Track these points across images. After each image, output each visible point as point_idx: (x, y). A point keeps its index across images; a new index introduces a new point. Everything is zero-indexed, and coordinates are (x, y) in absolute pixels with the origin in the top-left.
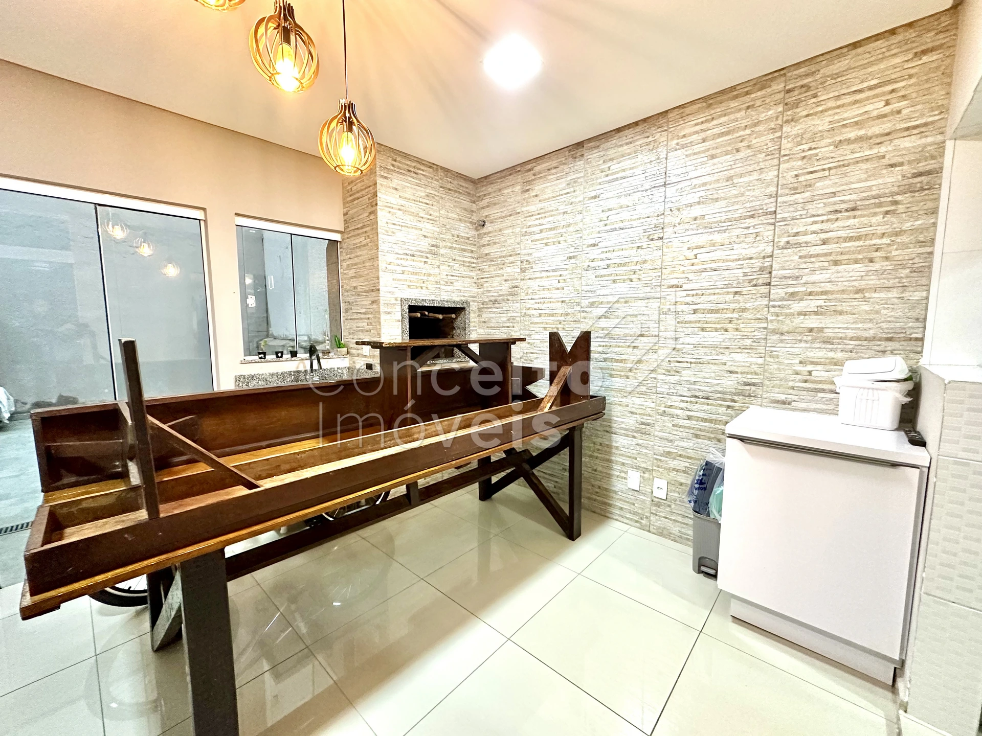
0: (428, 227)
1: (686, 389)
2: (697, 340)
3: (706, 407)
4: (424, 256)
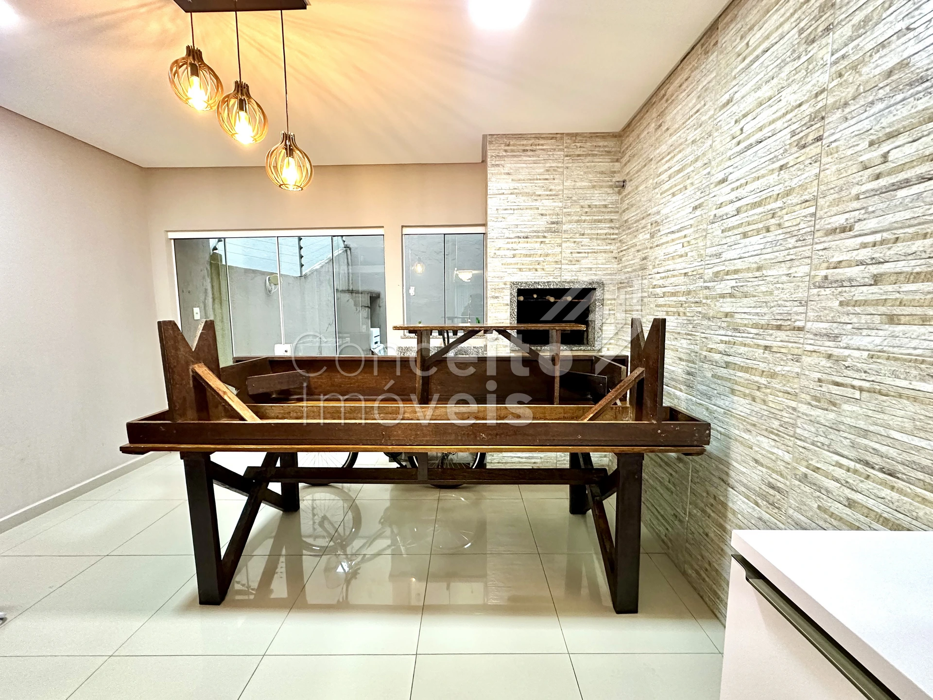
0: (548, 204)
1: (847, 442)
2: (878, 341)
3: (886, 492)
4: (541, 236)
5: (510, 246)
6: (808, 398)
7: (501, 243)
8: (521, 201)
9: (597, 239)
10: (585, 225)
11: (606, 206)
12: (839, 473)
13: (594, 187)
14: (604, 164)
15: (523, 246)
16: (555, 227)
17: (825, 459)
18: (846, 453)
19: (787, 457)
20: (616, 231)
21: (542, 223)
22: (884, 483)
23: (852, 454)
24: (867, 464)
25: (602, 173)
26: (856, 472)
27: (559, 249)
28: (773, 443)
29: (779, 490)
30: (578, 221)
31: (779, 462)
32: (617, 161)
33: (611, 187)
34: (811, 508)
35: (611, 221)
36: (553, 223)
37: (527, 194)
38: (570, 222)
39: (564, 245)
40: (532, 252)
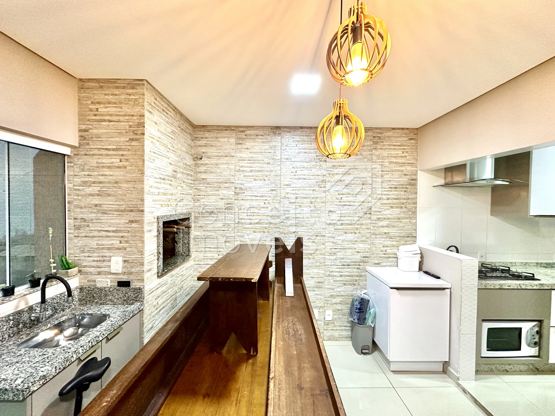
0: (172, 157)
1: (339, 262)
2: (343, 238)
3: (348, 270)
4: (169, 179)
5: (157, 185)
6: (328, 254)
7: (152, 182)
8: (162, 149)
9: (188, 186)
10: (185, 176)
11: (190, 166)
12: (338, 270)
13: (187, 153)
15: (162, 186)
16: (175, 175)
17: (334, 268)
18: (339, 264)
19: (323, 272)
21: (170, 170)
22: (347, 268)
23: (341, 264)
24: (344, 265)
26: (342, 268)
27: (176, 191)
28: (318, 270)
29: (321, 282)
30: (182, 173)
31: (321, 274)
34: (331, 282)
36: (174, 171)
37: (164, 145)
39: (178, 188)
40: (166, 192)
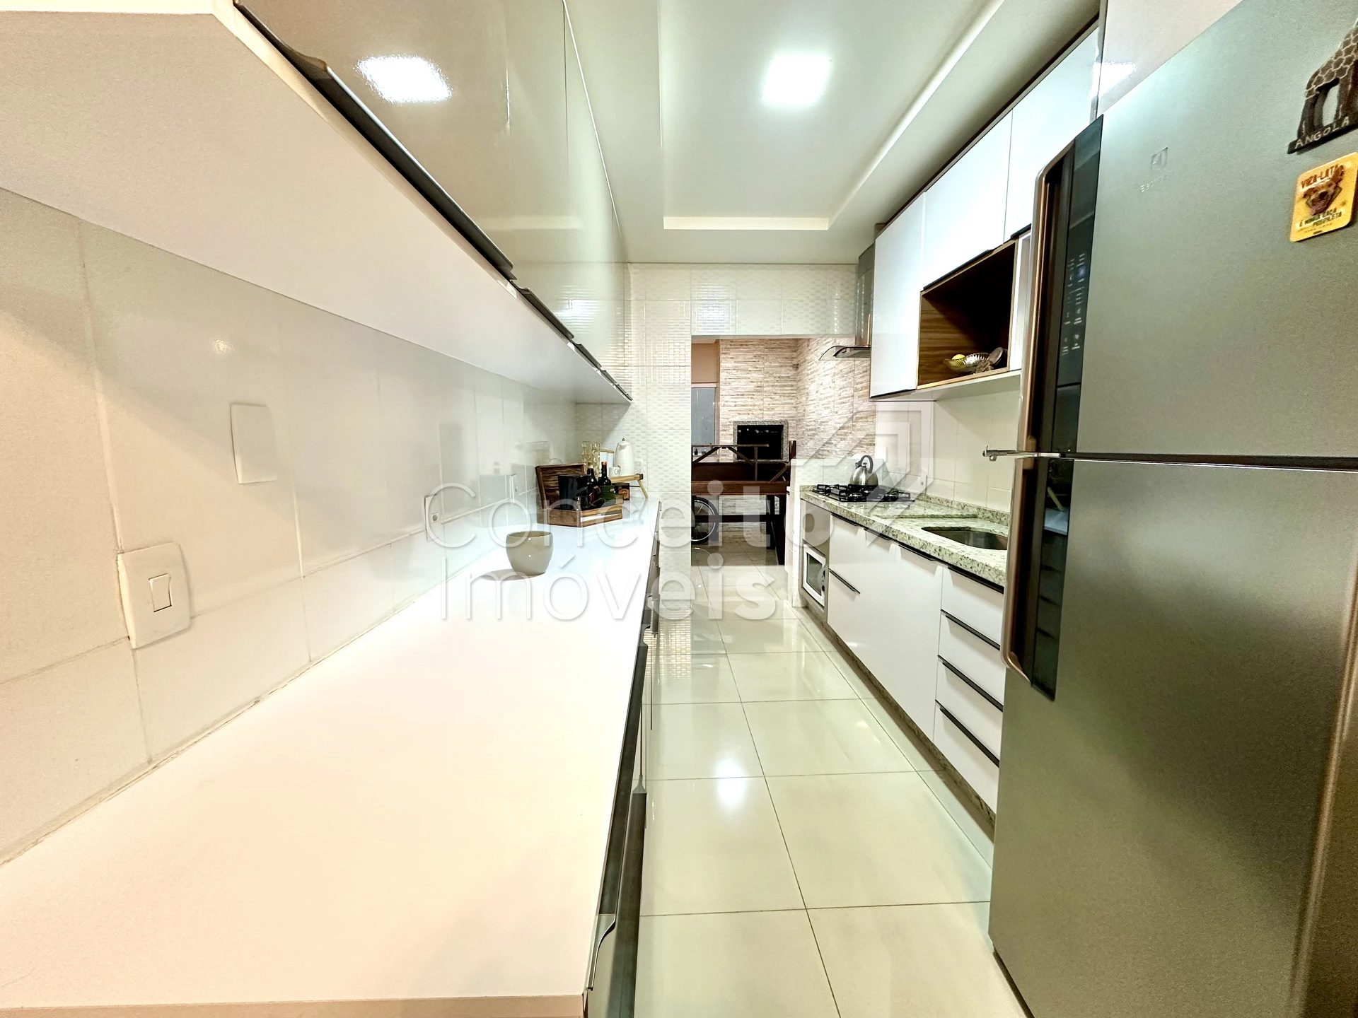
0: (755, 376)
4: (751, 394)
5: (733, 400)
7: (727, 398)
8: (740, 374)
9: (784, 396)
10: (777, 388)
11: (789, 377)
13: (782, 366)
14: (788, 354)
15: (740, 401)
16: (759, 389)
20: (795, 392)
21: (752, 386)
25: (786, 358)
27: (762, 402)
30: (772, 386)
32: (795, 351)
33: (791, 366)
35: (792, 386)
36: (758, 387)
37: (744, 370)
38: (768, 386)
39: (765, 399)
40: (746, 403)
